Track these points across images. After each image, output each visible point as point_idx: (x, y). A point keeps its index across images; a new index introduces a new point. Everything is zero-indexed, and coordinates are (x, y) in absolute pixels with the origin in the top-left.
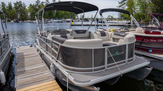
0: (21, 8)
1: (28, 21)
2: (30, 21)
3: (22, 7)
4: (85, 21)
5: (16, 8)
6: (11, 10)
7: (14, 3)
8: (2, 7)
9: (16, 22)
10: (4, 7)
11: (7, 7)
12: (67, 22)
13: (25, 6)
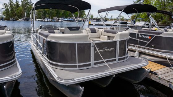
0: (28, 6)
1: (37, 19)
2: (40, 19)
3: (29, 4)
4: (96, 21)
5: (23, 6)
6: (19, 8)
7: (22, 1)
8: (10, 5)
9: (26, 20)
10: (12, 5)
11: (14, 5)
12: (79, 21)
13: (32, 4)
